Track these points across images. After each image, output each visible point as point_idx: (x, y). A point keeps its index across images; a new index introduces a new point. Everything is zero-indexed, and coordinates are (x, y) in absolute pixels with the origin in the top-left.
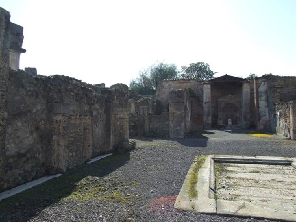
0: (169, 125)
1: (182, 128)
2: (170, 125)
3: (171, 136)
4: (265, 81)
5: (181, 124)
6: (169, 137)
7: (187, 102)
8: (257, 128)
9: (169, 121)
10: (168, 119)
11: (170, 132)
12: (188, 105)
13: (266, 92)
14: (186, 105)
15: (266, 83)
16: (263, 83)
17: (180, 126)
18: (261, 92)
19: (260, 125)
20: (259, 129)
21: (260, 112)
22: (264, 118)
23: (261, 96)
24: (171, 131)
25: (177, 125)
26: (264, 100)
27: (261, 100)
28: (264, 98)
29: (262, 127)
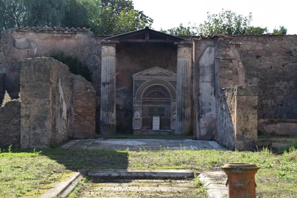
1: (46, 131)
2: (21, 126)
3: (25, 145)
4: (211, 46)
5: (44, 122)
6: (19, 147)
7: (58, 82)
8: (196, 135)
9: (20, 117)
10: (19, 113)
11: (21, 137)
12: (60, 88)
13: (213, 67)
14: (57, 87)
15: (213, 49)
16: (208, 49)
17: (42, 126)
18: (203, 67)
19: (200, 128)
20: (198, 136)
21: (200, 104)
22: (208, 114)
23: (204, 74)
24: (24, 137)
25: (37, 125)
26: (208, 82)
27: (203, 82)
28: (208, 78)
29: (203, 132)
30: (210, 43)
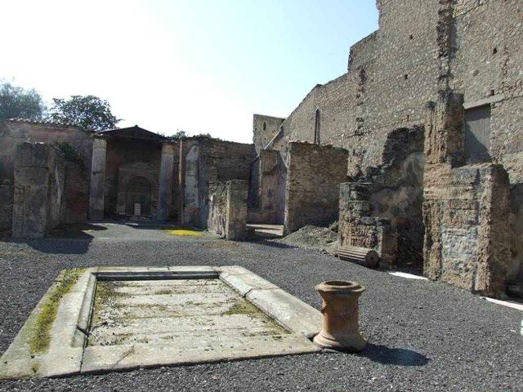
0: (12, 210)
1: (41, 218)
2: (14, 212)
3: (16, 232)
4: (196, 145)
5: (39, 209)
6: (10, 235)
7: (54, 168)
8: (180, 221)
9: (13, 203)
10: (12, 198)
11: (14, 224)
12: (57, 175)
13: (197, 163)
14: (54, 174)
15: (198, 148)
16: (193, 148)
17: (37, 213)
18: (189, 162)
19: (184, 216)
20: (182, 222)
21: (186, 195)
22: (191, 204)
23: (189, 169)
24: (17, 223)
25: (31, 211)
26: (192, 176)
27: (189, 175)
28: (193, 172)
29: (187, 219)
30: (195, 142)
